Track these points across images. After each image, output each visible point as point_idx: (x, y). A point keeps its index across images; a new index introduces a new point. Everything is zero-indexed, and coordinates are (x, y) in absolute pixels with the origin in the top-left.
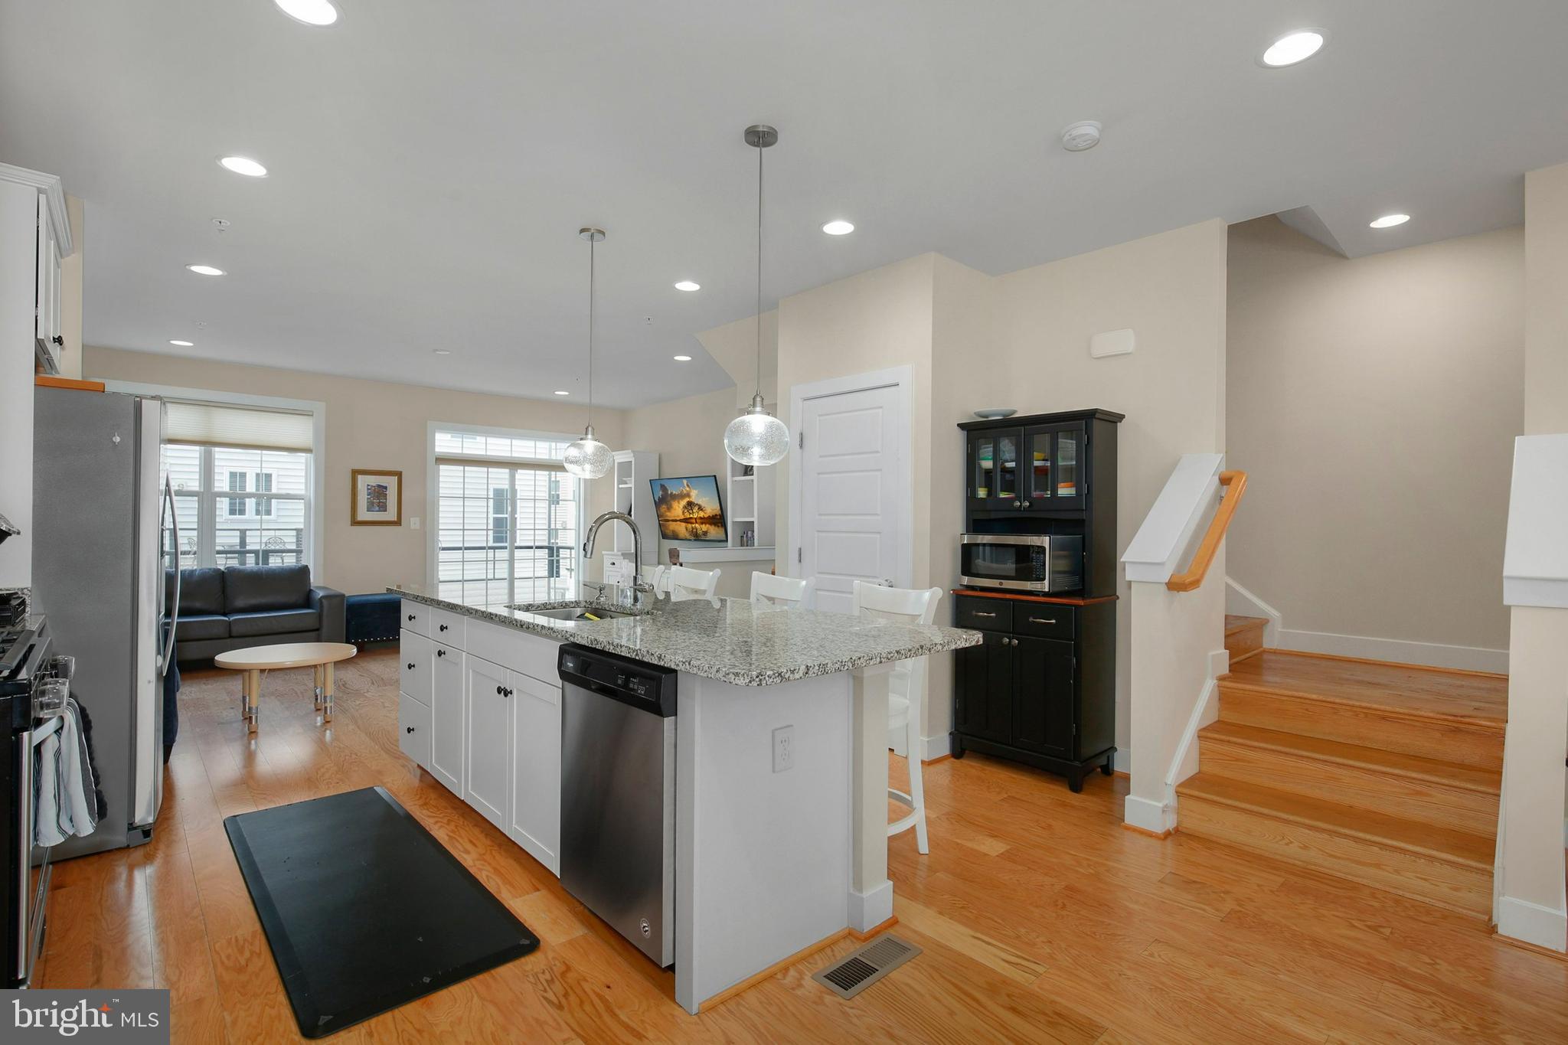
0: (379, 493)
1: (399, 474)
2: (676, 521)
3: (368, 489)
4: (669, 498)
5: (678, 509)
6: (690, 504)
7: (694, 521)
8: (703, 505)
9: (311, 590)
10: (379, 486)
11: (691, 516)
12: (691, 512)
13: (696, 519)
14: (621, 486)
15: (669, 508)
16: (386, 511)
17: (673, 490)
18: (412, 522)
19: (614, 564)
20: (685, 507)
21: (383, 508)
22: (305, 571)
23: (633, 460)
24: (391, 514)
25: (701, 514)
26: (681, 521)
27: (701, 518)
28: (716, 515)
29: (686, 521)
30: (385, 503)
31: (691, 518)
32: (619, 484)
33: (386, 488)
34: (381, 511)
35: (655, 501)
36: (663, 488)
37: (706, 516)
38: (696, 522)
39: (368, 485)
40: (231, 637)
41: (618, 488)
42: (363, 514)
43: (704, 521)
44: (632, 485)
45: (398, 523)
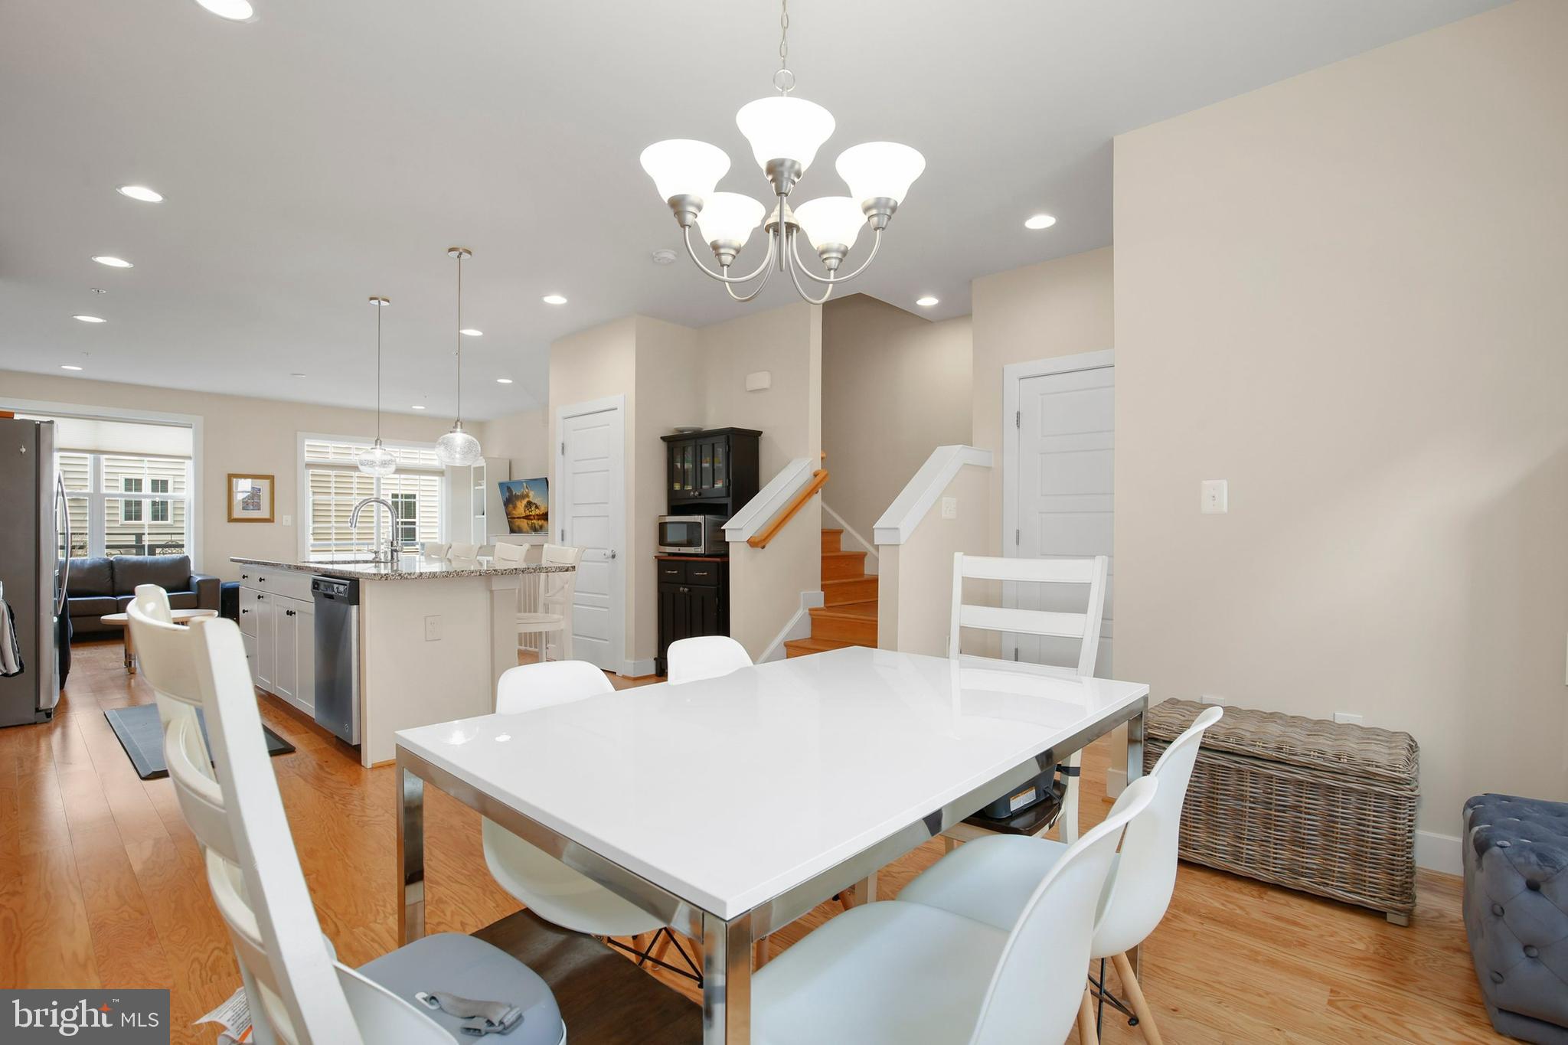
0: (254, 494)
1: (271, 478)
2: (519, 517)
4: (514, 499)
5: (521, 506)
6: (529, 504)
7: (536, 517)
8: (538, 504)
9: (191, 577)
10: (253, 488)
11: (531, 513)
12: (530, 510)
14: (476, 488)
15: (515, 507)
16: (259, 509)
17: (516, 492)
18: (284, 519)
20: (526, 506)
21: (258, 507)
22: (185, 561)
23: (485, 465)
24: (264, 513)
25: (538, 512)
26: (523, 518)
27: (537, 515)
29: (527, 517)
30: (259, 503)
31: (531, 515)
32: (475, 486)
33: (260, 490)
34: (255, 510)
35: (504, 501)
36: (509, 489)
41: (474, 489)
42: (239, 513)
44: (484, 487)
45: (270, 520)
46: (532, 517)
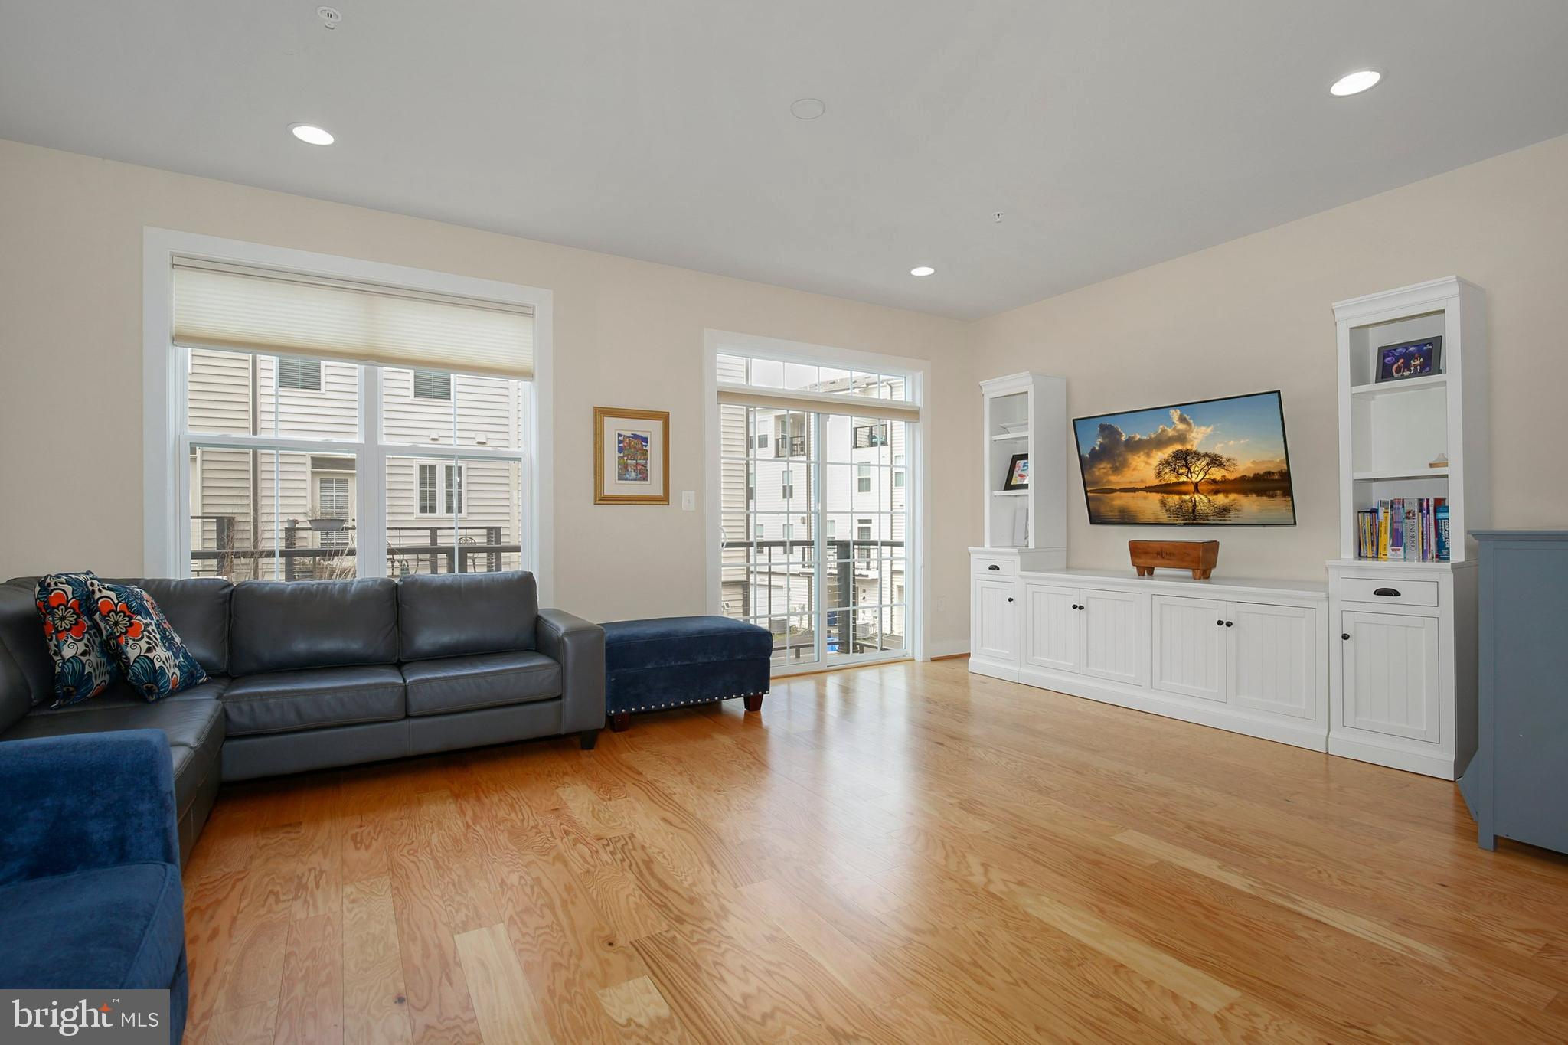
0: (634, 448)
1: (665, 418)
2: (1134, 490)
3: (620, 442)
6: (1184, 458)
7: (1192, 488)
9: (539, 618)
10: (636, 437)
11: (1184, 479)
12: (1184, 470)
13: (1196, 485)
14: (997, 437)
16: (645, 479)
18: (684, 498)
19: (996, 568)
20: (1166, 463)
21: (643, 474)
22: (526, 583)
23: (1031, 389)
24: (653, 487)
25: (1217, 474)
26: (1148, 489)
27: (1214, 481)
28: (1269, 473)
29: (1165, 489)
30: (645, 466)
31: (1184, 483)
32: (992, 434)
33: (645, 440)
34: (639, 480)
35: (1081, 457)
37: (1231, 477)
38: (1197, 490)
39: (620, 435)
40: (407, 716)
41: (992, 440)
42: (613, 486)
43: (1219, 487)
44: (1028, 433)
45: (664, 499)
46: (1184, 488)
